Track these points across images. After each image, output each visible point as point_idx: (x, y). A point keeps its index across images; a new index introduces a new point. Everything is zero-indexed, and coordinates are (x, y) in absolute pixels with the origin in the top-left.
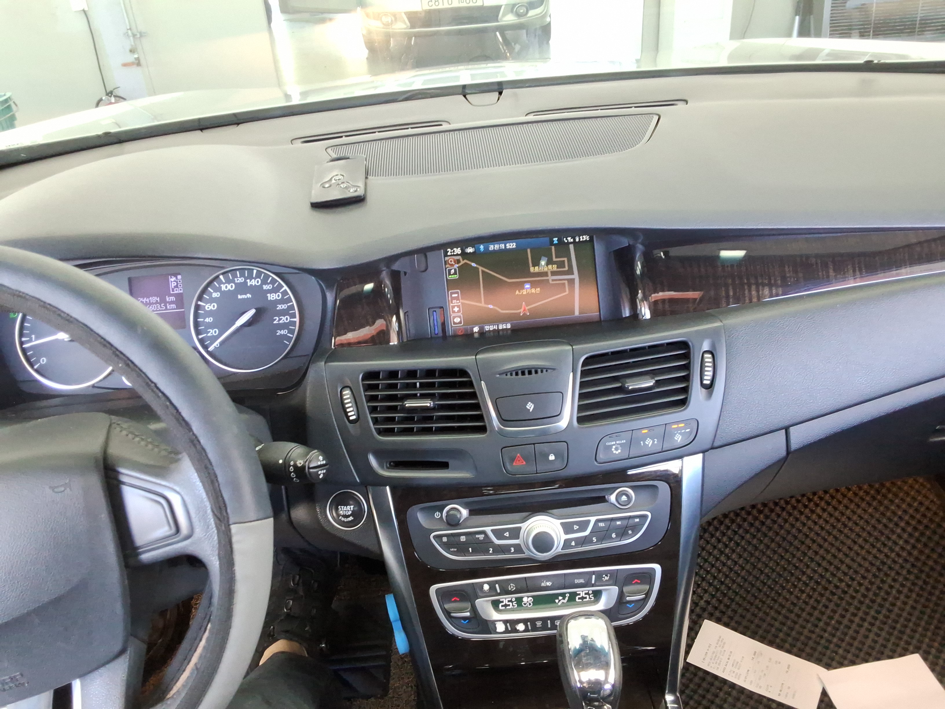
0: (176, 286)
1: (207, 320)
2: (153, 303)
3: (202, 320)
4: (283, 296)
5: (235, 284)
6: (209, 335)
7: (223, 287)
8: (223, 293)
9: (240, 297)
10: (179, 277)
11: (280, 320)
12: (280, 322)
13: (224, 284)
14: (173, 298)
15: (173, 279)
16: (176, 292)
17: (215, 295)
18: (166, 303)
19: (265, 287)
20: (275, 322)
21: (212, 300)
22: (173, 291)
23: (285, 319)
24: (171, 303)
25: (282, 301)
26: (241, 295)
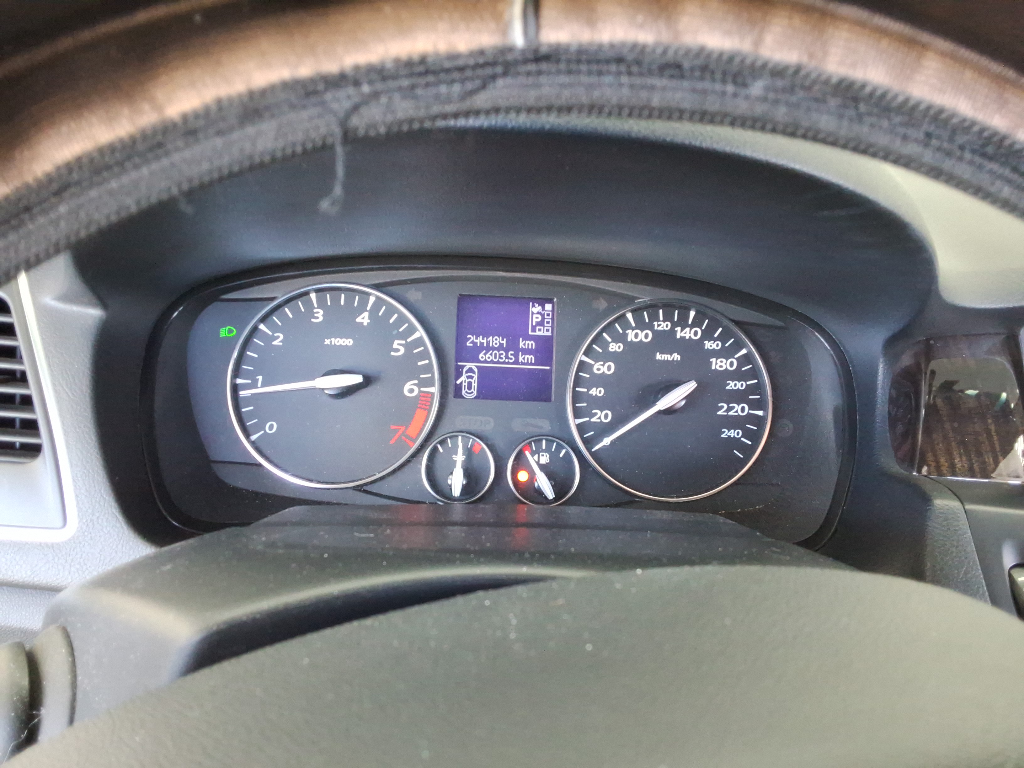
0: (541, 323)
1: (594, 392)
2: (493, 349)
3: (585, 390)
4: (742, 365)
5: (655, 333)
6: (594, 420)
7: (631, 335)
8: (629, 346)
9: (659, 357)
10: (548, 307)
11: (731, 409)
12: (731, 413)
13: (633, 329)
14: (531, 344)
15: (537, 309)
16: (538, 333)
17: (615, 347)
18: (517, 350)
19: (708, 345)
20: (720, 413)
21: (607, 356)
22: (534, 330)
23: (739, 410)
24: (526, 352)
25: (737, 375)
26: (661, 353)
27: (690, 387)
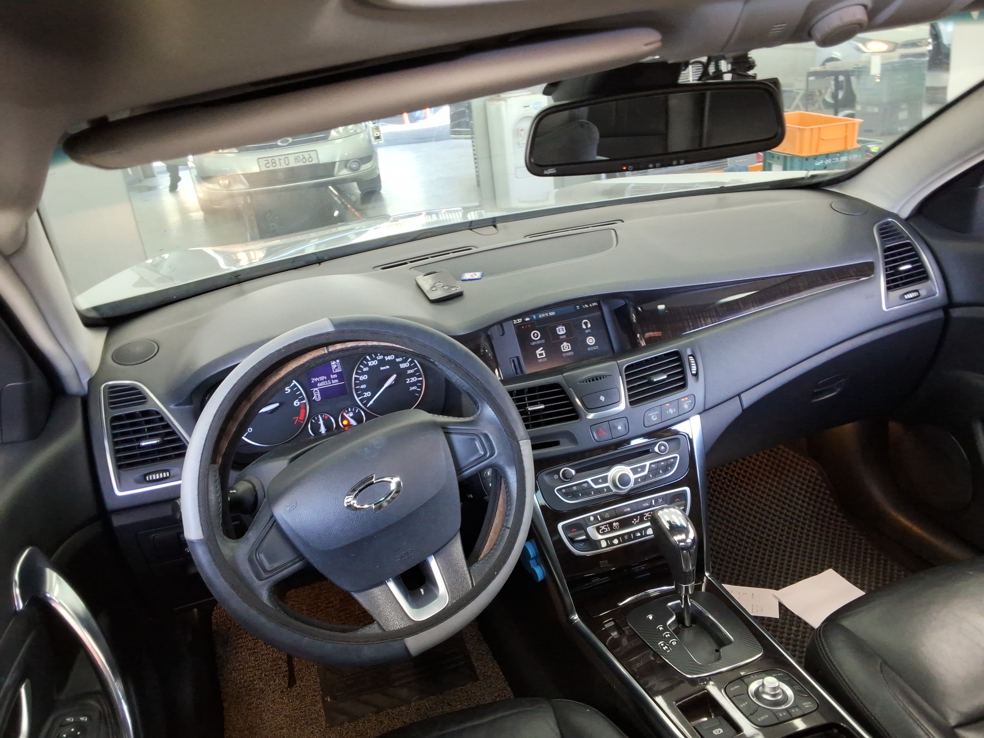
0: (337, 368)
1: (362, 387)
2: (322, 381)
3: (359, 387)
4: (410, 364)
5: (378, 360)
6: (365, 396)
7: (370, 364)
8: (370, 367)
9: (381, 368)
10: (338, 361)
11: (410, 380)
12: (411, 381)
13: (370, 361)
14: (335, 376)
15: (334, 363)
16: (336, 371)
17: (365, 369)
18: (331, 379)
19: (397, 360)
20: (407, 382)
21: (363, 373)
22: (335, 371)
23: (414, 379)
24: (334, 379)
25: (410, 368)
26: (382, 367)
27: (394, 376)
